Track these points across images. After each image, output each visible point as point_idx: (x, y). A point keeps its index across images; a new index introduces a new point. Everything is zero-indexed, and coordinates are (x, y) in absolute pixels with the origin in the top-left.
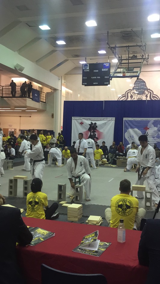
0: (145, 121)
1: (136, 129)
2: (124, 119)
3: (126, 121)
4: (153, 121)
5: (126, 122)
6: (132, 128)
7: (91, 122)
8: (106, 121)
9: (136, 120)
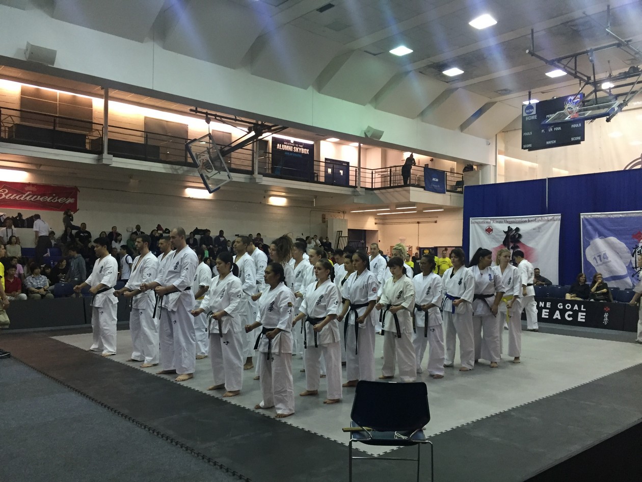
0: (634, 218)
1: (613, 239)
2: (582, 217)
3: (587, 220)
5: (586, 222)
6: (602, 235)
7: (509, 227)
8: (540, 223)
9: (612, 216)
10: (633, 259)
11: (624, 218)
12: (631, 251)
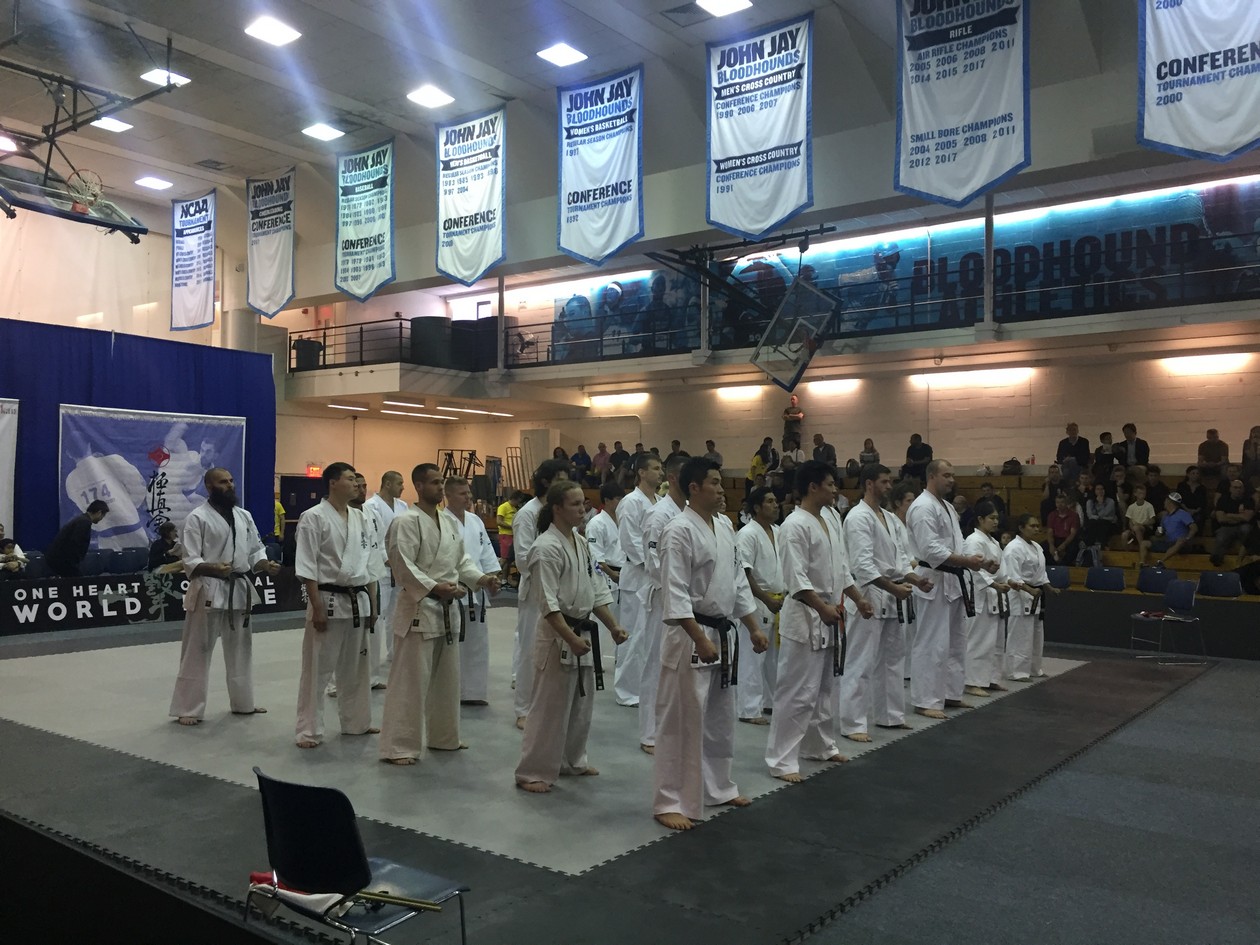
0: (153, 422)
2: (62, 411)
3: (70, 416)
4: (184, 426)
5: (70, 423)
9: (116, 416)
10: (150, 495)
11: (138, 421)
12: (148, 481)
